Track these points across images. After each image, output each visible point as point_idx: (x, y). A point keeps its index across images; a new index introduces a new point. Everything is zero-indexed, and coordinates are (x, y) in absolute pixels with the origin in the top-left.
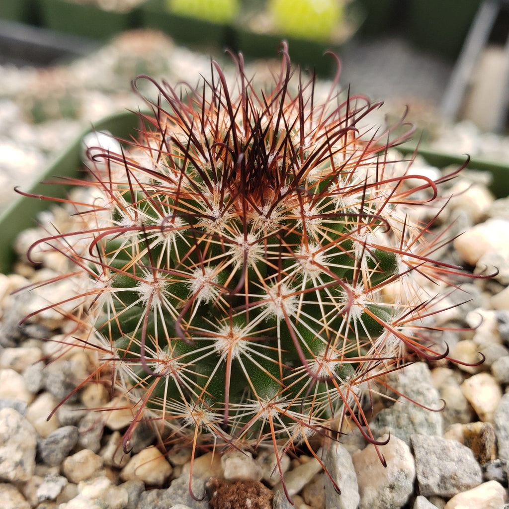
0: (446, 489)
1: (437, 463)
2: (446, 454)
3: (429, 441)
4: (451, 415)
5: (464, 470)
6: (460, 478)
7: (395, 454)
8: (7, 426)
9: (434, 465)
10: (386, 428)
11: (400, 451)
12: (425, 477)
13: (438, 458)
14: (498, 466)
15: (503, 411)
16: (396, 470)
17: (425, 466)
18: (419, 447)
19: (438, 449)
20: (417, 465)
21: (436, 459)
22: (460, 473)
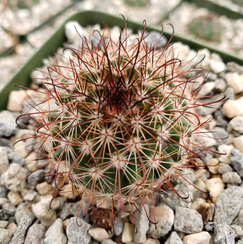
0: (186, 231)
1: (183, 221)
2: (189, 217)
3: (183, 210)
4: (198, 194)
5: (195, 225)
6: (193, 228)
7: (166, 215)
8: (14, 171)
9: (182, 221)
10: (167, 198)
11: (168, 214)
12: (177, 225)
13: (185, 218)
14: (211, 225)
15: (221, 199)
16: (165, 221)
17: (178, 221)
18: (178, 212)
19: (186, 214)
20: (175, 220)
21: (184, 219)
22: (193, 226)
